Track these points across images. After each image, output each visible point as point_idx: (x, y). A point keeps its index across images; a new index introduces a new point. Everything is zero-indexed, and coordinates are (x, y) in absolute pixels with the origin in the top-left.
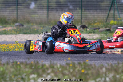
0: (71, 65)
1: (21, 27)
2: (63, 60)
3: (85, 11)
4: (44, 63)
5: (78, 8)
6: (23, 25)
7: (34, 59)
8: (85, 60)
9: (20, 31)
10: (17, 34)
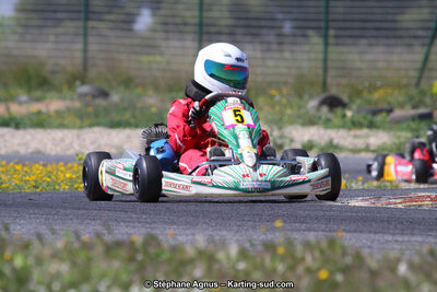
0: (281, 250)
1: (101, 102)
2: (254, 228)
3: (337, 44)
4: (180, 238)
5: (311, 33)
6: (105, 94)
7: (147, 223)
8: (334, 231)
9: (96, 115)
10: (81, 127)
